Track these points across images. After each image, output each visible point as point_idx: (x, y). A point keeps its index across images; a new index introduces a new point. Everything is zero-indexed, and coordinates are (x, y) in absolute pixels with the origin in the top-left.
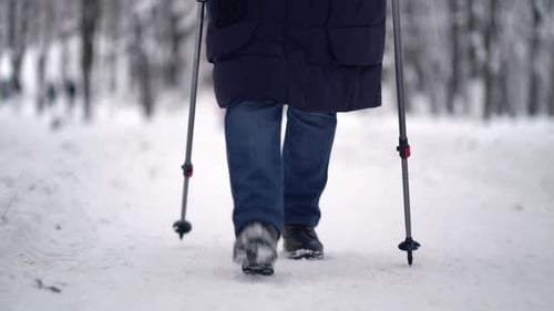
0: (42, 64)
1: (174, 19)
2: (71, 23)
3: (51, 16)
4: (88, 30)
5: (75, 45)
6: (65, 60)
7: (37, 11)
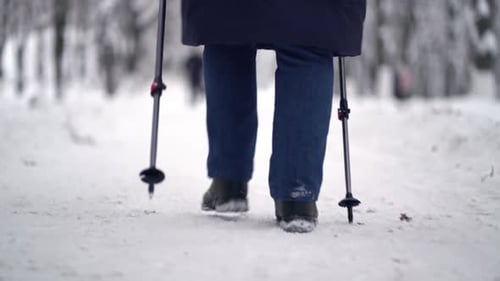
0: (20, 54)
1: (135, 15)
2: (46, 17)
3: (29, 10)
4: (60, 24)
5: (49, 36)
6: (40, 49)
7: (16, 6)
